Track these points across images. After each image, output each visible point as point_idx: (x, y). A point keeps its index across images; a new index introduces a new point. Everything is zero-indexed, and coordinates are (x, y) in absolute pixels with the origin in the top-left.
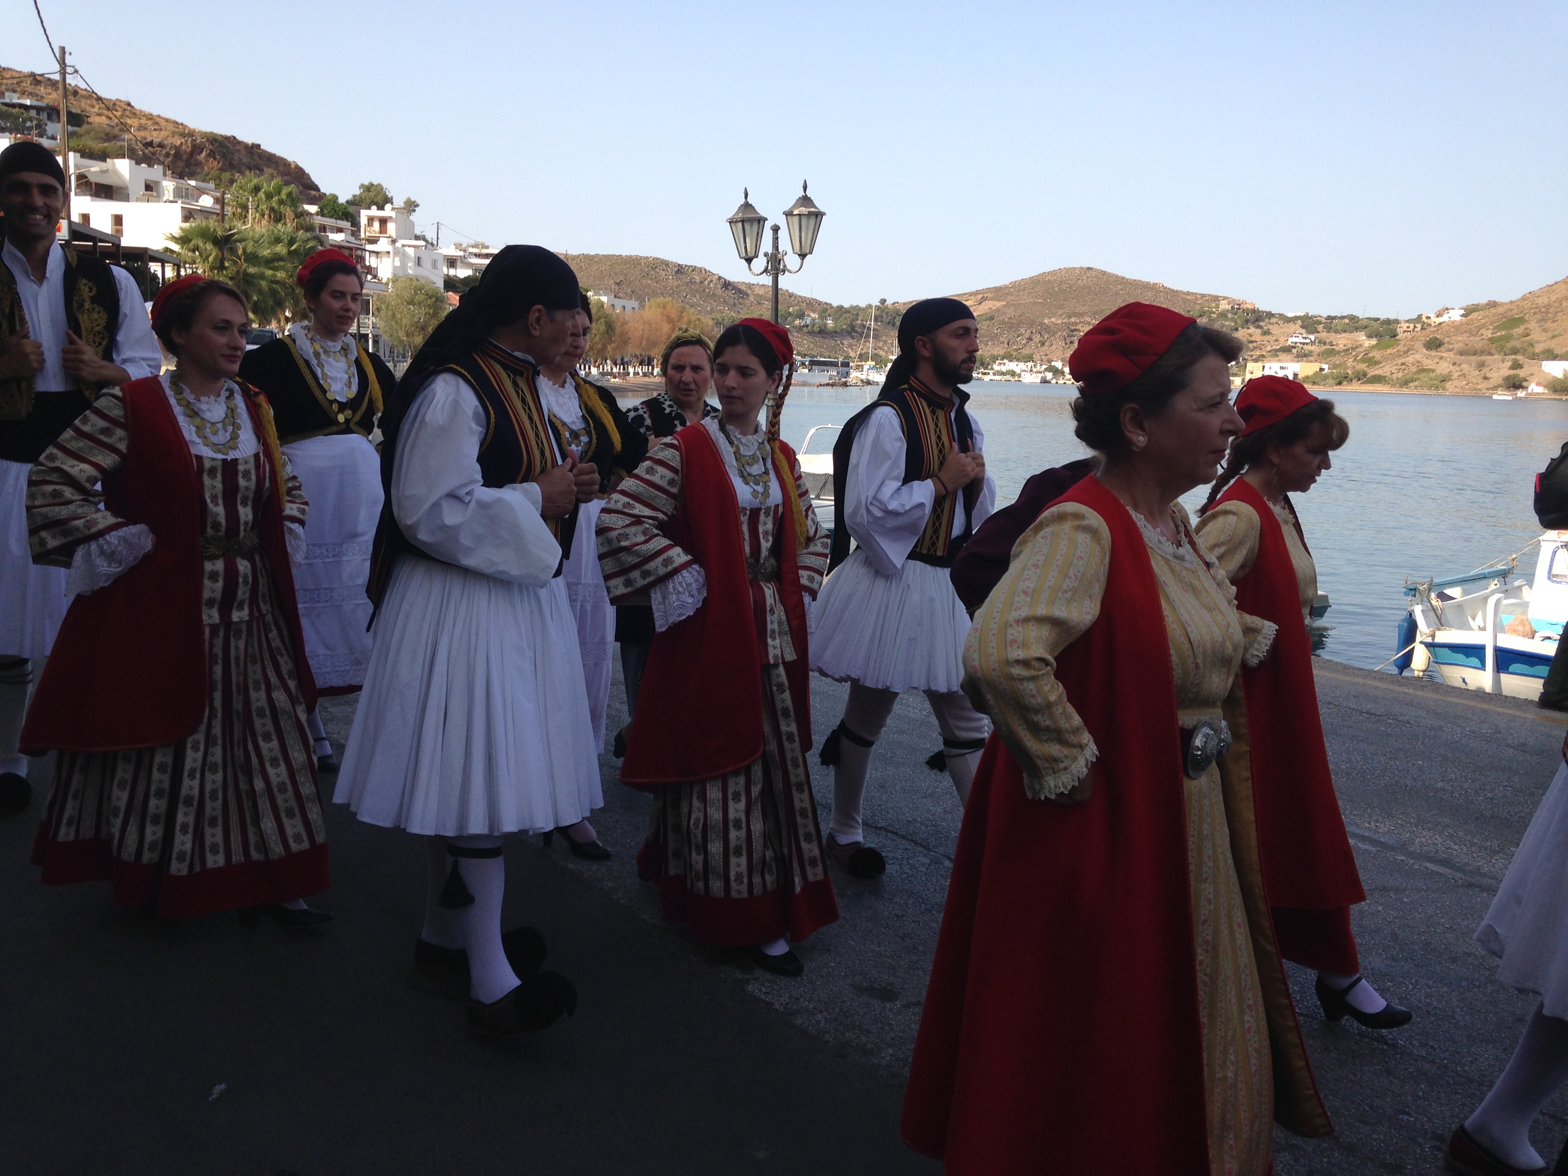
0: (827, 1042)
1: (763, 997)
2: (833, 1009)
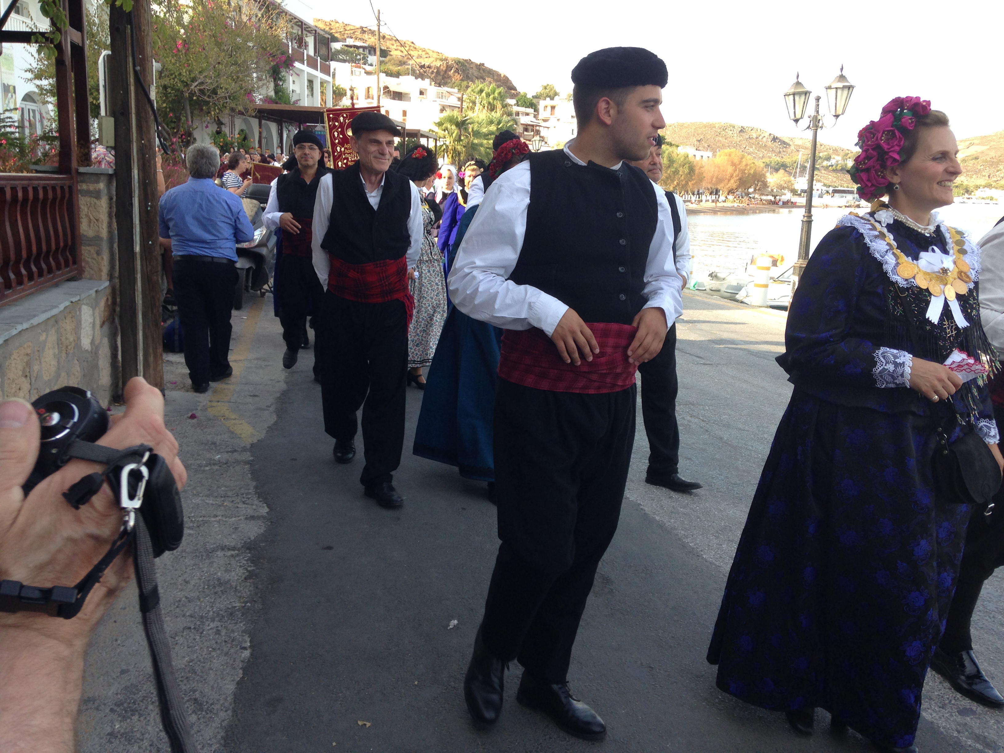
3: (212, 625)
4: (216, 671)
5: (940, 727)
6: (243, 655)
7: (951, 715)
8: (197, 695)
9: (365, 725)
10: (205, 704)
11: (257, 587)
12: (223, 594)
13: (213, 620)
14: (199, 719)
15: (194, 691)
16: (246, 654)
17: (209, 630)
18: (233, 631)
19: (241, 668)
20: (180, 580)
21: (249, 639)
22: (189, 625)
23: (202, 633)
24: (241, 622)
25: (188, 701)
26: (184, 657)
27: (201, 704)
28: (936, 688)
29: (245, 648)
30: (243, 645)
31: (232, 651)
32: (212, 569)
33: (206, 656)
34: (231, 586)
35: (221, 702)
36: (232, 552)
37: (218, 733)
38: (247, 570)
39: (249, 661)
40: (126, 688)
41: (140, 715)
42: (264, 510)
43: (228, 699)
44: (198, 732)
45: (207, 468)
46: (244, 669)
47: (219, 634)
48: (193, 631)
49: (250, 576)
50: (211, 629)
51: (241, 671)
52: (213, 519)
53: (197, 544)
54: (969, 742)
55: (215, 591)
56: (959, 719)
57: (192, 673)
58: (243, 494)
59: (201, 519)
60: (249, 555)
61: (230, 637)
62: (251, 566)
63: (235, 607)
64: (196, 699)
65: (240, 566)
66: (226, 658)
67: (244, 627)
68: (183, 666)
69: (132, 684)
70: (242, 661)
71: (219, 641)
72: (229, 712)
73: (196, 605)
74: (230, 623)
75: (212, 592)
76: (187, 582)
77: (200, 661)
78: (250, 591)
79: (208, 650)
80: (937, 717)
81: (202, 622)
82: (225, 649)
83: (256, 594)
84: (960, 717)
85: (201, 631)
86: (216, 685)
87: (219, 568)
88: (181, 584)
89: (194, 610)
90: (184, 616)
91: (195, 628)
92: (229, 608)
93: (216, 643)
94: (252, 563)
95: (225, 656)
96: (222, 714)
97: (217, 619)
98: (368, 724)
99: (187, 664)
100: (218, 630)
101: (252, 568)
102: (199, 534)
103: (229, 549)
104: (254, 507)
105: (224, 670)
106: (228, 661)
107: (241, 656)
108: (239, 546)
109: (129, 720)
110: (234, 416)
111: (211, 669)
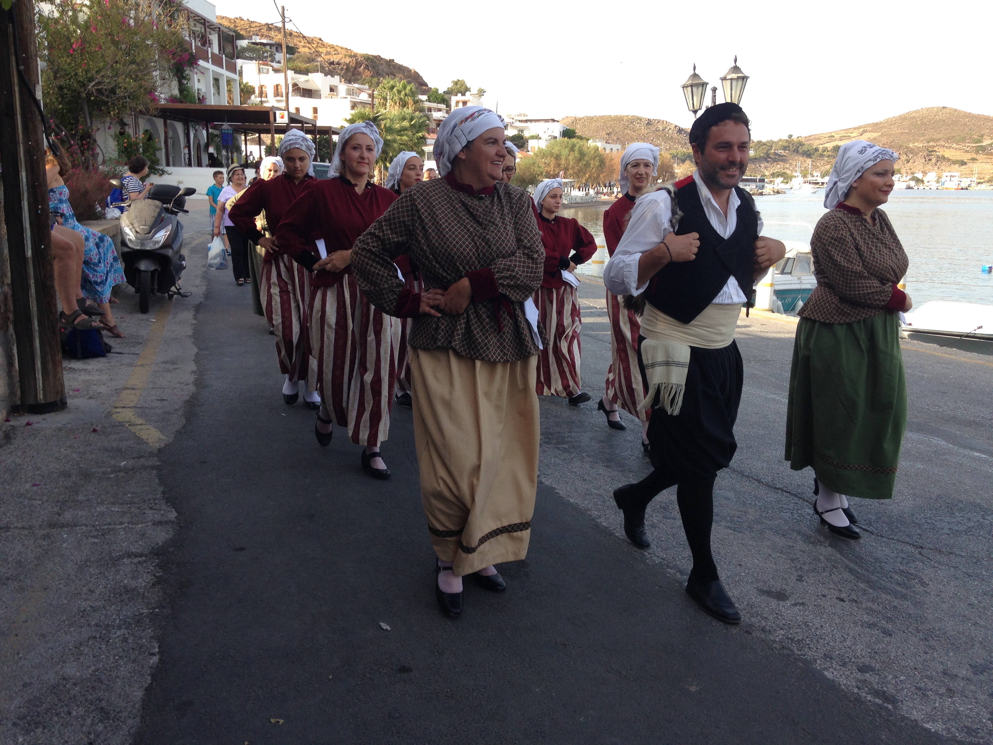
3: (118, 633)
4: (123, 678)
5: (841, 685)
6: (151, 661)
7: (852, 673)
8: (104, 704)
9: (278, 722)
10: (112, 712)
11: (165, 593)
12: (130, 601)
13: (119, 628)
14: (105, 727)
15: (101, 700)
16: (155, 660)
17: (115, 638)
18: (141, 638)
19: (149, 675)
20: (84, 589)
21: (156, 645)
22: (94, 634)
23: (108, 641)
24: (149, 629)
25: (94, 710)
26: (90, 667)
27: (108, 713)
28: (837, 648)
29: (154, 654)
30: (152, 651)
31: (140, 657)
32: (118, 577)
33: (113, 665)
34: (139, 593)
35: (129, 710)
36: (140, 559)
37: (126, 740)
38: (155, 576)
39: (158, 666)
40: (29, 701)
41: (44, 727)
42: (173, 515)
43: (137, 706)
44: (105, 740)
45: (112, 476)
46: (152, 675)
47: (126, 642)
48: (98, 640)
49: (158, 581)
50: (118, 637)
51: (149, 678)
52: (119, 527)
53: (102, 552)
54: (869, 698)
55: (122, 598)
56: (859, 676)
57: (98, 682)
58: (150, 500)
59: (106, 527)
60: (157, 561)
61: (138, 644)
62: (158, 572)
63: (143, 613)
64: (102, 709)
65: (148, 573)
66: (133, 665)
67: (152, 633)
68: (89, 676)
69: (35, 697)
70: (151, 668)
71: (126, 649)
72: (138, 719)
73: (102, 614)
74: (138, 630)
75: (118, 600)
76: (92, 592)
77: (106, 670)
78: (159, 597)
79: (114, 658)
80: (838, 676)
81: (109, 632)
82: (133, 657)
83: (165, 599)
84: (860, 674)
85: (107, 639)
86: (123, 693)
87: (126, 575)
88: (85, 594)
89: (100, 619)
90: (89, 625)
91: (100, 637)
92: (136, 615)
93: (123, 650)
94: (160, 569)
95: (133, 663)
96: (130, 722)
97: (123, 627)
99: (93, 673)
100: (127, 638)
101: (161, 574)
102: (104, 542)
103: (136, 556)
104: (162, 512)
105: (131, 676)
106: (136, 668)
107: (149, 662)
108: (146, 552)
109: (32, 733)
110: (139, 421)
111: (117, 677)
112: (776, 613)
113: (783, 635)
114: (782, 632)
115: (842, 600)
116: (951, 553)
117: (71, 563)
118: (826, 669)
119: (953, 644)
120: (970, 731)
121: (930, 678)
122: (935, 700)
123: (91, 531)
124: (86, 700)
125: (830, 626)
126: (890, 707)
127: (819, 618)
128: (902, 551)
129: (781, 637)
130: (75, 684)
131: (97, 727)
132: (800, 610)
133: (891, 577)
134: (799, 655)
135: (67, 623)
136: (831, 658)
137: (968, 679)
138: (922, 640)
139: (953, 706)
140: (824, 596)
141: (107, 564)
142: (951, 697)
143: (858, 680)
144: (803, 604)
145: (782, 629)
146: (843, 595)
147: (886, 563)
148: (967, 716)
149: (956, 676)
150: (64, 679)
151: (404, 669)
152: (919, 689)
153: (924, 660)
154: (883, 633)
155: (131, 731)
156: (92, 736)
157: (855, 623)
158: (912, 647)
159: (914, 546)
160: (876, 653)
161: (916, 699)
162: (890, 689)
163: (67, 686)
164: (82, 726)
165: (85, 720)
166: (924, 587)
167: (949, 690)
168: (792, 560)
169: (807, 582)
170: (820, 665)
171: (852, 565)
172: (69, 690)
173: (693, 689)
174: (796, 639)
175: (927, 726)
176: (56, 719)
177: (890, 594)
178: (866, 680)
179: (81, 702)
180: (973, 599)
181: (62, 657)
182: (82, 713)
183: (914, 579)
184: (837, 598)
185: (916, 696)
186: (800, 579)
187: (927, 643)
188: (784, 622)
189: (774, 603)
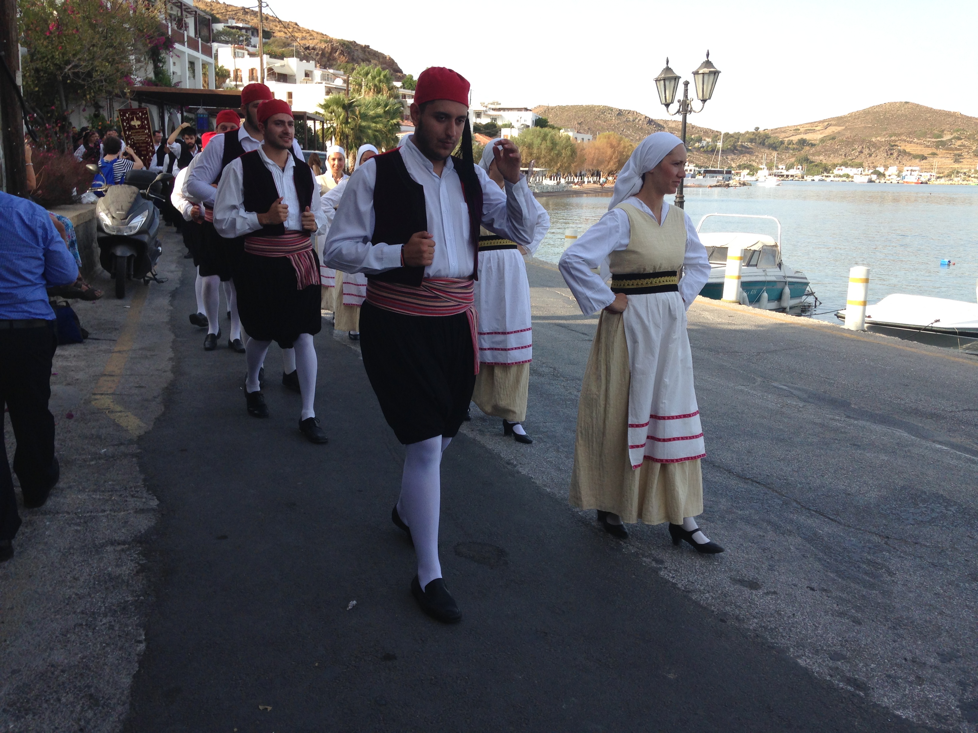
0: (713, 612)
1: (671, 580)
2: (717, 591)
3: (104, 621)
4: (111, 665)
5: (813, 672)
6: (138, 649)
7: (824, 661)
8: (93, 690)
9: (267, 709)
10: (101, 699)
11: (150, 580)
12: (114, 588)
13: (105, 616)
14: (95, 714)
15: (89, 687)
16: (142, 647)
17: (101, 626)
18: (127, 625)
19: (137, 662)
20: (69, 577)
21: (144, 633)
22: (80, 621)
23: (95, 629)
24: (135, 616)
25: (83, 697)
26: (77, 654)
27: (97, 700)
28: (809, 636)
29: (140, 642)
30: (138, 639)
31: (127, 645)
32: (102, 565)
33: (100, 652)
34: (123, 580)
35: (118, 696)
36: (123, 547)
37: (116, 726)
38: (138, 563)
39: (145, 654)
40: (18, 688)
41: (34, 714)
42: (154, 503)
43: (125, 692)
44: (95, 727)
45: (93, 463)
46: (140, 662)
47: (113, 629)
48: (84, 627)
49: (142, 569)
50: (104, 624)
51: (137, 664)
52: (101, 514)
53: (85, 540)
54: (841, 685)
55: (106, 586)
56: (831, 664)
57: (86, 670)
58: (131, 488)
59: (88, 514)
60: (140, 548)
61: (124, 631)
62: (143, 560)
63: (129, 601)
64: (91, 695)
65: (132, 560)
66: (120, 652)
67: (138, 621)
68: (76, 663)
69: (24, 684)
70: (138, 655)
71: (112, 636)
72: (127, 706)
73: (88, 601)
74: (123, 618)
75: (103, 587)
76: (76, 579)
77: (94, 657)
78: (143, 585)
79: (101, 646)
80: (811, 663)
81: (95, 619)
82: (119, 644)
83: (149, 587)
84: (831, 661)
85: (93, 627)
86: (111, 680)
87: (110, 563)
88: (70, 581)
89: (85, 606)
90: (75, 612)
91: (86, 625)
92: (121, 603)
93: (110, 638)
94: (144, 557)
95: (120, 650)
96: (119, 708)
97: (109, 614)
98: (269, 708)
99: (80, 661)
100: (113, 626)
101: (144, 562)
102: (86, 529)
103: (119, 544)
104: (144, 500)
105: (119, 664)
106: (123, 655)
107: (136, 650)
108: (130, 540)
109: (23, 720)
110: (119, 408)
111: (105, 664)
112: (749, 602)
113: (757, 624)
114: (756, 620)
115: (812, 589)
116: (916, 543)
117: (55, 550)
118: (799, 657)
119: (921, 633)
120: (938, 718)
121: (900, 666)
122: (905, 688)
123: (73, 519)
124: (75, 687)
125: (802, 615)
126: (862, 694)
127: (791, 607)
128: (869, 541)
129: (755, 625)
130: (63, 671)
131: (87, 714)
132: (772, 599)
133: (859, 567)
134: (771, 643)
135: (52, 610)
136: (804, 647)
137: (936, 667)
138: (890, 628)
139: (922, 693)
140: (795, 585)
141: (91, 552)
142: (920, 685)
143: (831, 668)
144: (775, 593)
145: (755, 617)
146: (814, 585)
147: (854, 552)
148: (936, 703)
149: (924, 664)
150: (53, 666)
151: (389, 657)
152: (889, 676)
153: (893, 648)
154: (854, 622)
155: (121, 718)
156: (82, 723)
157: (826, 612)
158: (882, 636)
159: (880, 536)
160: (846, 641)
161: (886, 687)
162: (861, 677)
163: (56, 673)
164: (72, 712)
165: (75, 706)
166: (891, 576)
167: (918, 677)
168: (764, 550)
169: (778, 571)
170: (794, 653)
171: (821, 555)
172: (58, 677)
173: (671, 676)
174: (769, 628)
175: (898, 713)
176: (45, 705)
177: (858, 583)
178: (837, 668)
179: (70, 689)
180: (938, 589)
181: (49, 643)
182: (72, 699)
183: (881, 569)
184: (807, 587)
185: (886, 684)
186: (771, 568)
187: (896, 632)
188: (757, 611)
189: (747, 591)
